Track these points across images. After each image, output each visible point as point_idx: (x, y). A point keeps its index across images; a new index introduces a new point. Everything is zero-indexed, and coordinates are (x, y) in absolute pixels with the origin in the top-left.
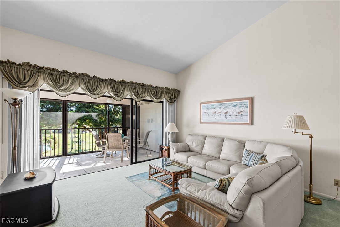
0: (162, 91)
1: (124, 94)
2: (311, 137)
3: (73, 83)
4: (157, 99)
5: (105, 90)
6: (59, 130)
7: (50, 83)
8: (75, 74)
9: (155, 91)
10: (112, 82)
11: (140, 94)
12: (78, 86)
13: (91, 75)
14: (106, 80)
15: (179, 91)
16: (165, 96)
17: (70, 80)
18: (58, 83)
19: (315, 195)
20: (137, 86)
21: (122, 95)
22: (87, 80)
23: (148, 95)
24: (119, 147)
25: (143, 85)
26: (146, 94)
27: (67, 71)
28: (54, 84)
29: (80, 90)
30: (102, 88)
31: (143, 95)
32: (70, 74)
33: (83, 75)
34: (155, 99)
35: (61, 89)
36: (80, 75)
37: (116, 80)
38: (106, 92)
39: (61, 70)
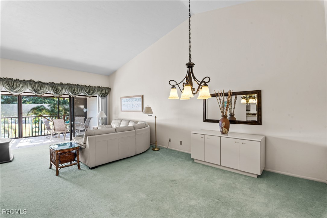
0: (95, 89)
1: (62, 92)
2: (156, 118)
3: (23, 86)
4: (90, 95)
5: (47, 90)
6: (15, 118)
7: (7, 87)
8: (24, 80)
9: (88, 89)
10: (53, 85)
11: (75, 91)
12: (27, 88)
13: (36, 81)
14: (47, 83)
15: (111, 89)
16: (97, 92)
17: (21, 84)
18: (13, 87)
19: (158, 146)
20: (73, 86)
21: (61, 93)
22: (33, 84)
23: (83, 92)
24: (63, 129)
25: (78, 85)
26: (81, 92)
27: (19, 79)
28: (10, 87)
29: (28, 91)
30: (45, 89)
31: (78, 92)
32: (21, 81)
33: (30, 81)
34: (88, 95)
35: (15, 90)
36: (28, 81)
37: (56, 83)
38: (48, 91)
39: (14, 79)
